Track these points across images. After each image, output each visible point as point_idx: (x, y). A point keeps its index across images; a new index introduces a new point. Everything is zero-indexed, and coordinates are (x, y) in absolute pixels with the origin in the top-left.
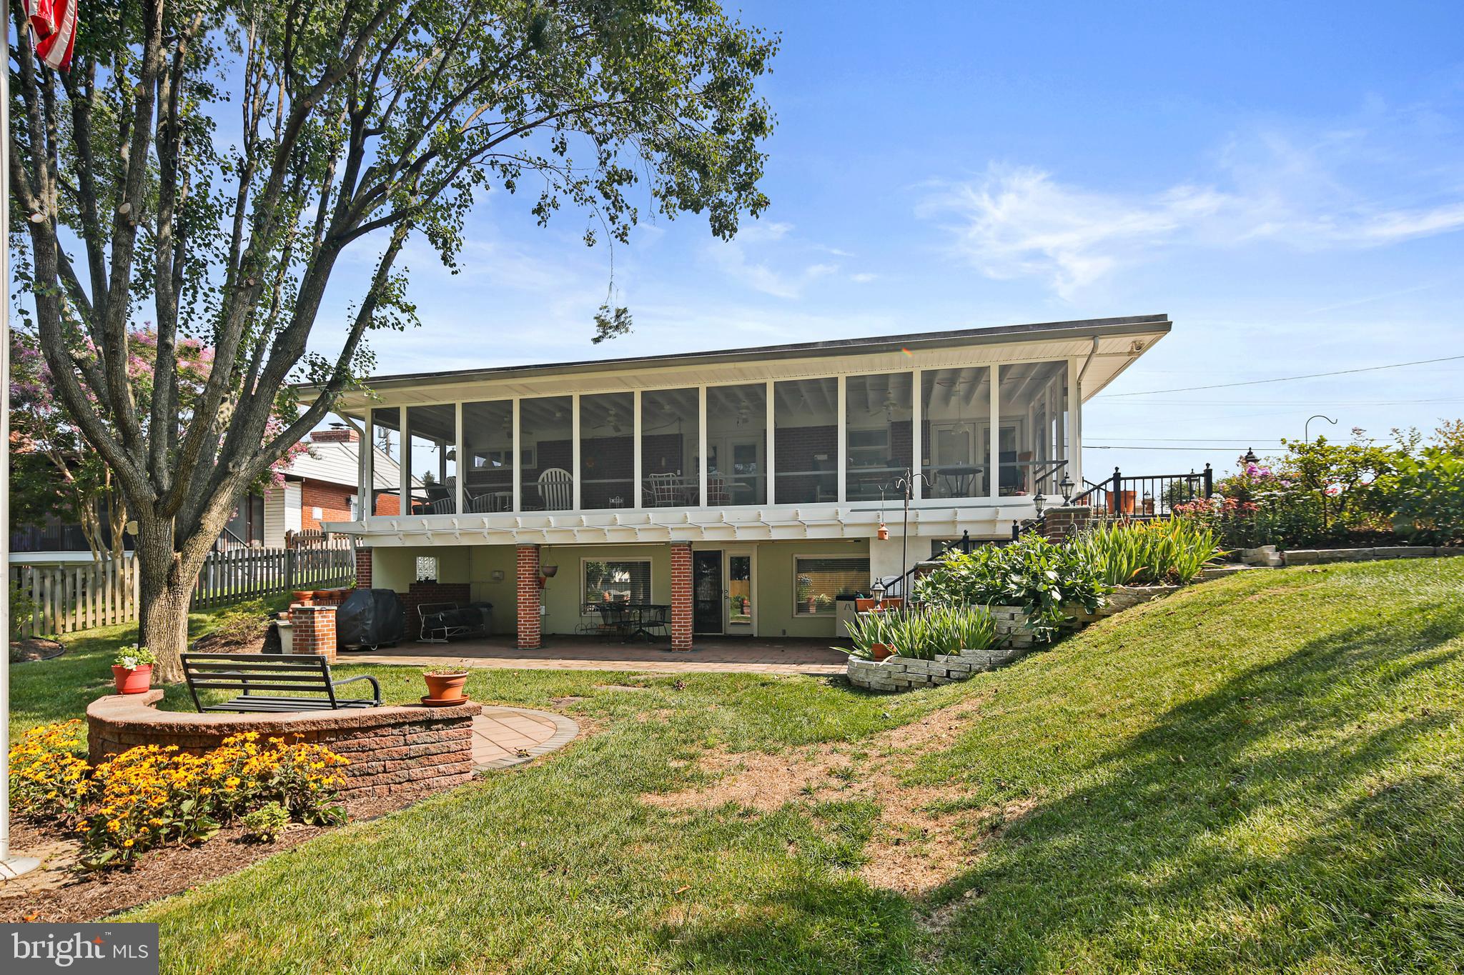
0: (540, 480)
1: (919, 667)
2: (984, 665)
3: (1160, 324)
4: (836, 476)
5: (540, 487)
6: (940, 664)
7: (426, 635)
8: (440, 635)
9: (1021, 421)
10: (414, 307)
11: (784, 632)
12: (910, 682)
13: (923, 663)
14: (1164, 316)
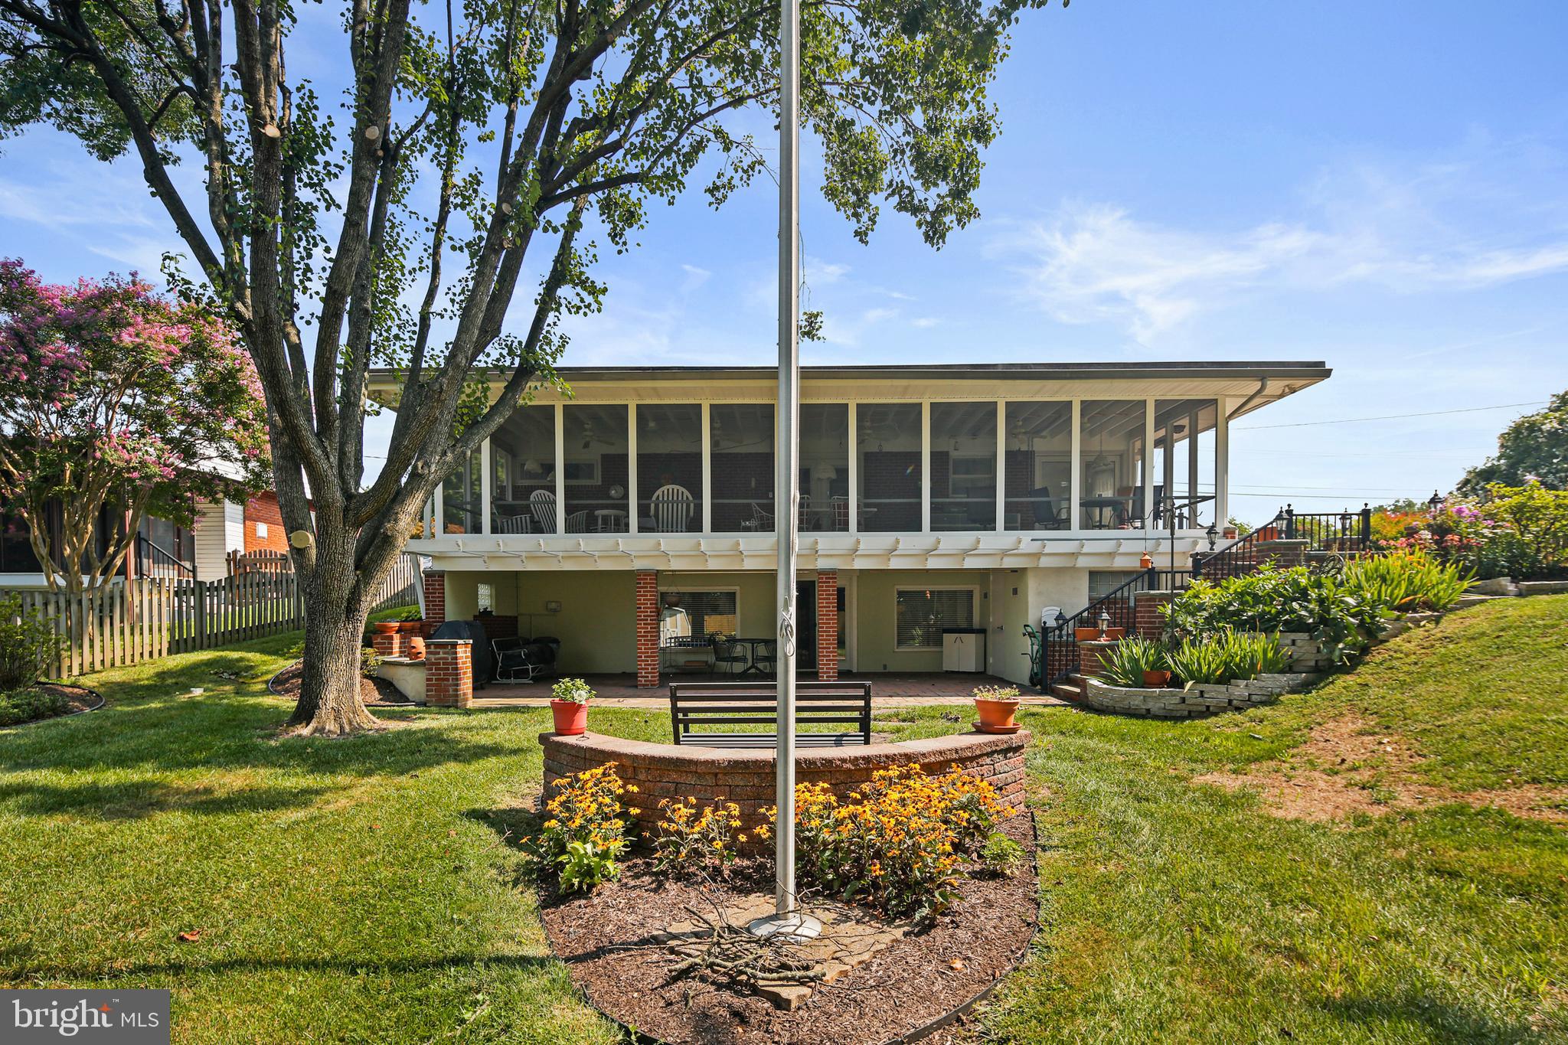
0: (654, 498)
1: (1217, 693)
2: (1283, 688)
3: (1317, 371)
4: (920, 504)
5: (653, 505)
6: (1240, 689)
7: (505, 674)
8: (523, 674)
9: (1121, 456)
10: (605, 290)
11: (885, 667)
12: (1208, 707)
13: (1222, 688)
14: (1322, 364)
